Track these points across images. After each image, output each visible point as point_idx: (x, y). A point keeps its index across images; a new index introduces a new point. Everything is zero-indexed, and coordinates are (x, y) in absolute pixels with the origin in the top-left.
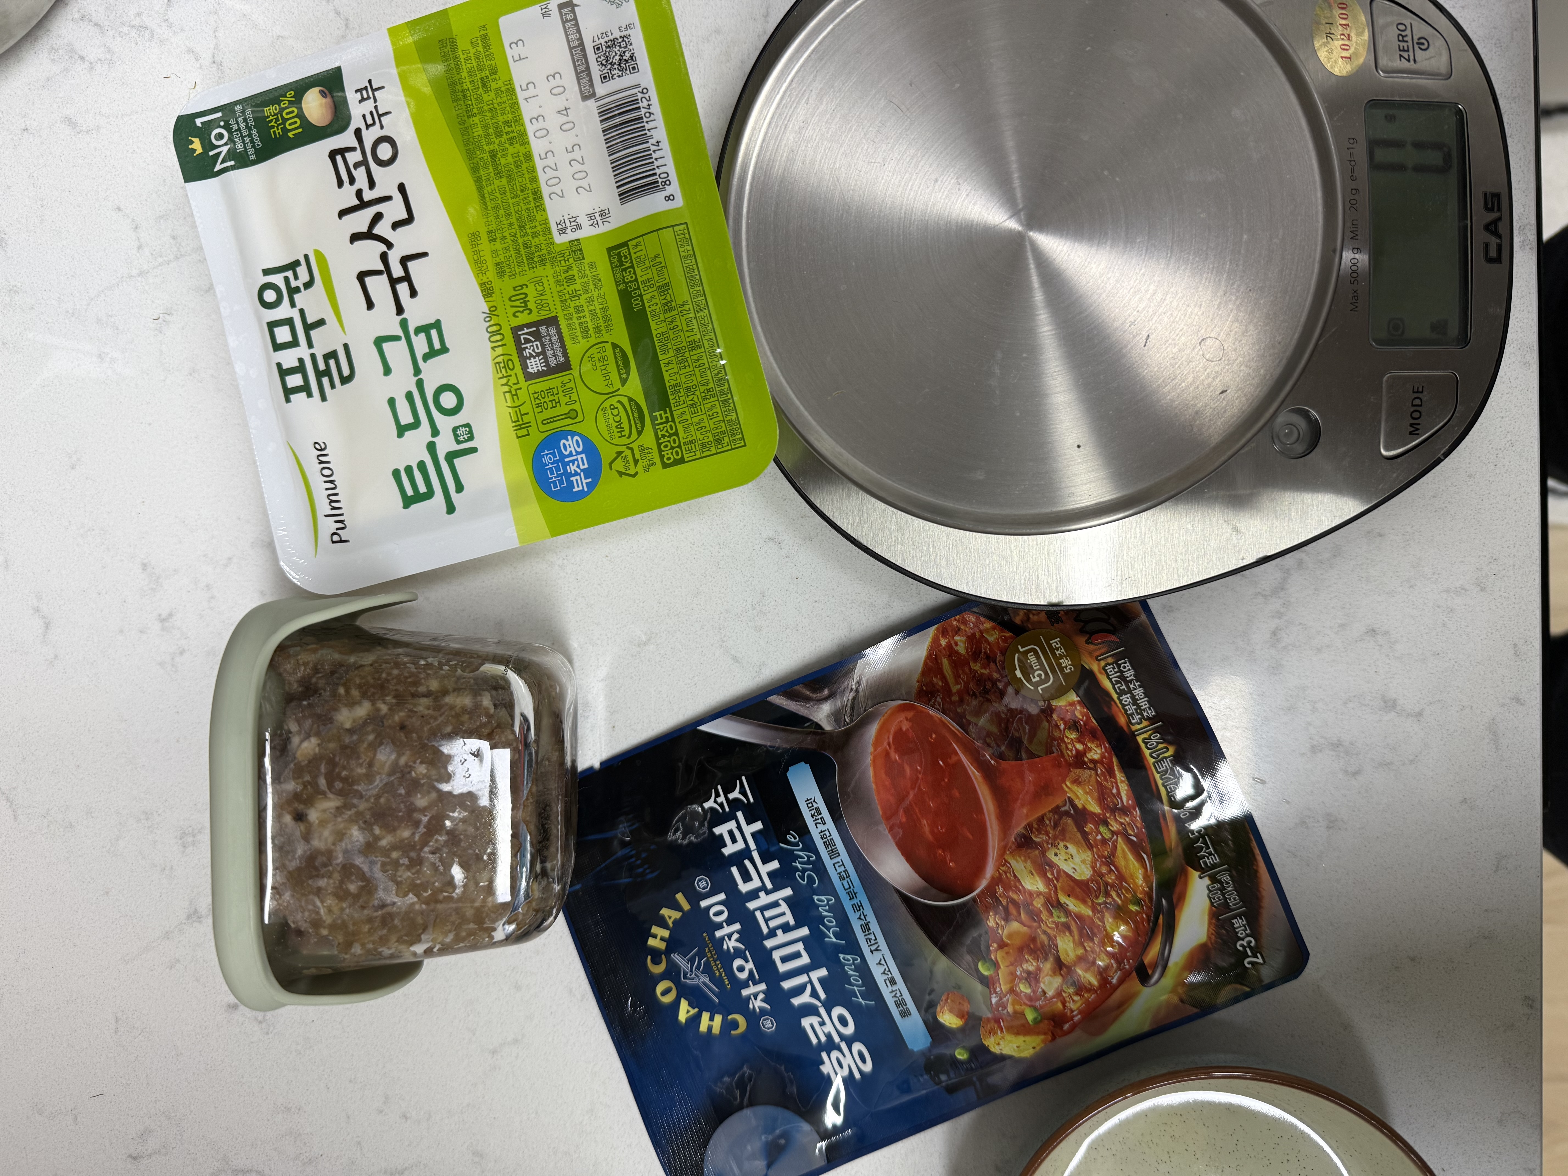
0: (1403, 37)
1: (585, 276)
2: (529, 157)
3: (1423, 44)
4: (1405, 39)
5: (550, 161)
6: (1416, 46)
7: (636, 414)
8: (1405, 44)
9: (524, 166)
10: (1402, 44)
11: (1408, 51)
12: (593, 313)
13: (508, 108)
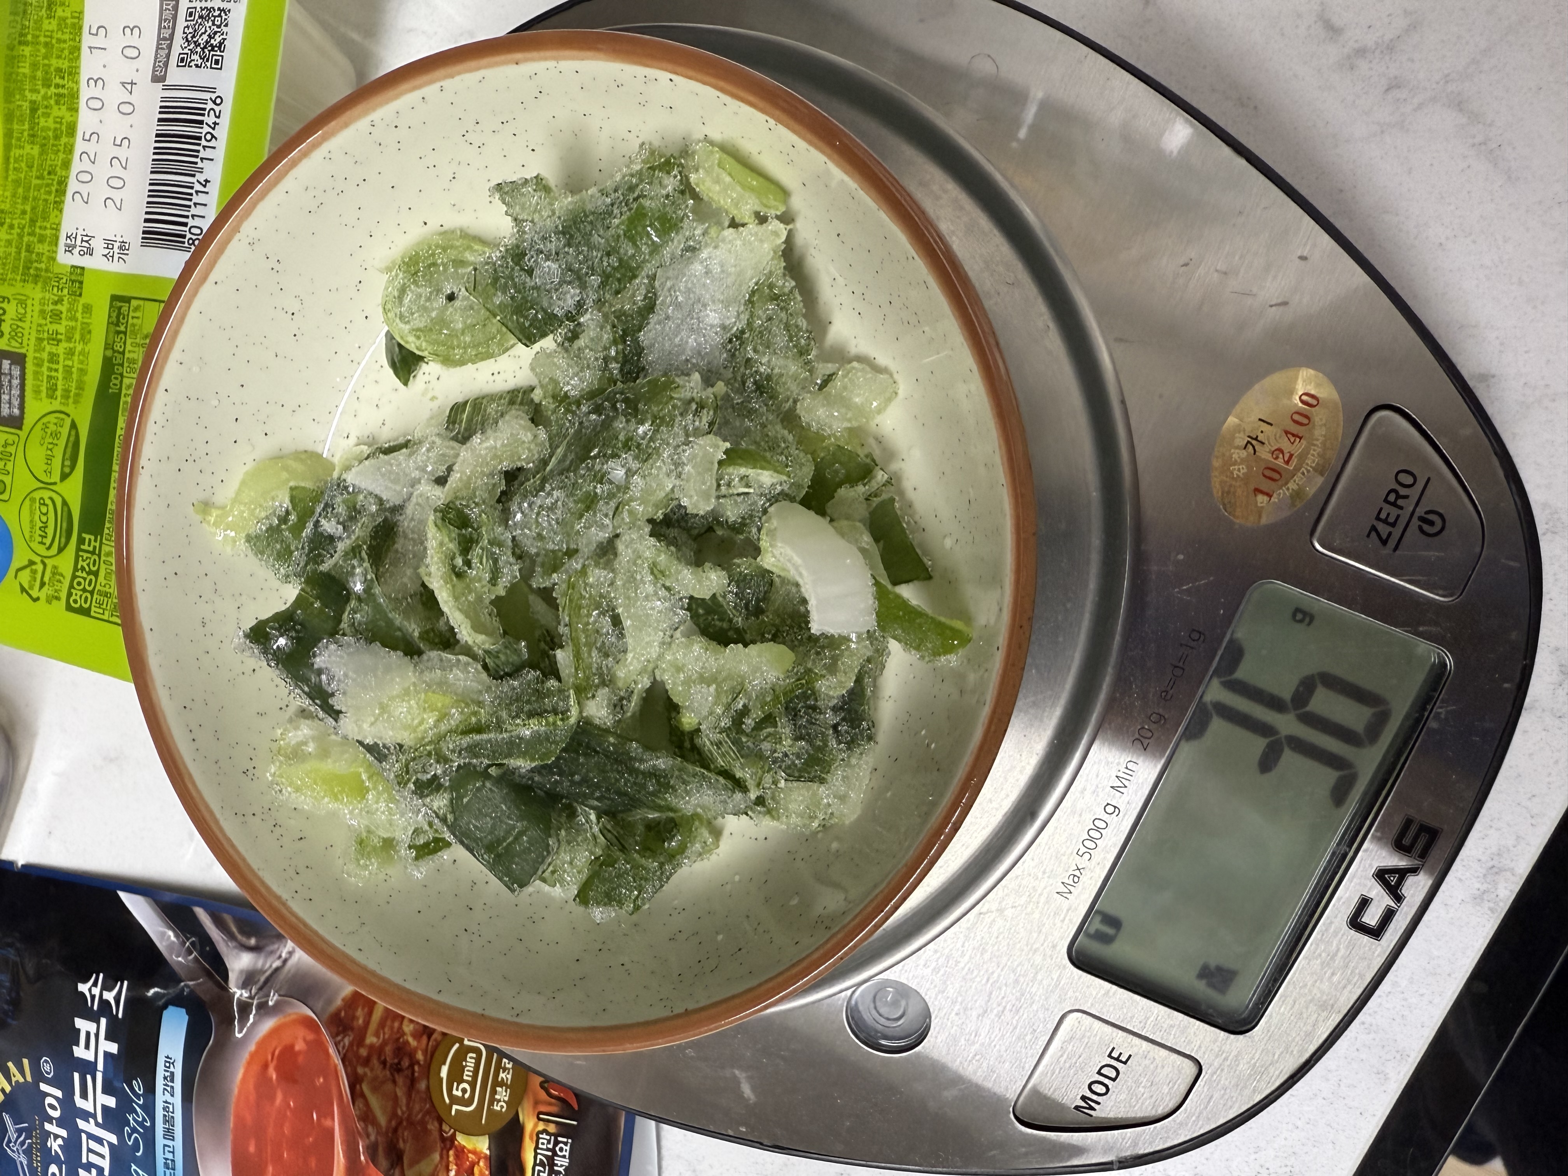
0: (1398, 496)
1: (74, 318)
2: (72, 130)
3: (1431, 523)
4: (1400, 502)
5: (91, 148)
6: (1415, 522)
7: (65, 525)
8: (1394, 512)
9: (64, 140)
10: (1387, 508)
11: (1393, 525)
12: (68, 371)
13: (66, 52)
